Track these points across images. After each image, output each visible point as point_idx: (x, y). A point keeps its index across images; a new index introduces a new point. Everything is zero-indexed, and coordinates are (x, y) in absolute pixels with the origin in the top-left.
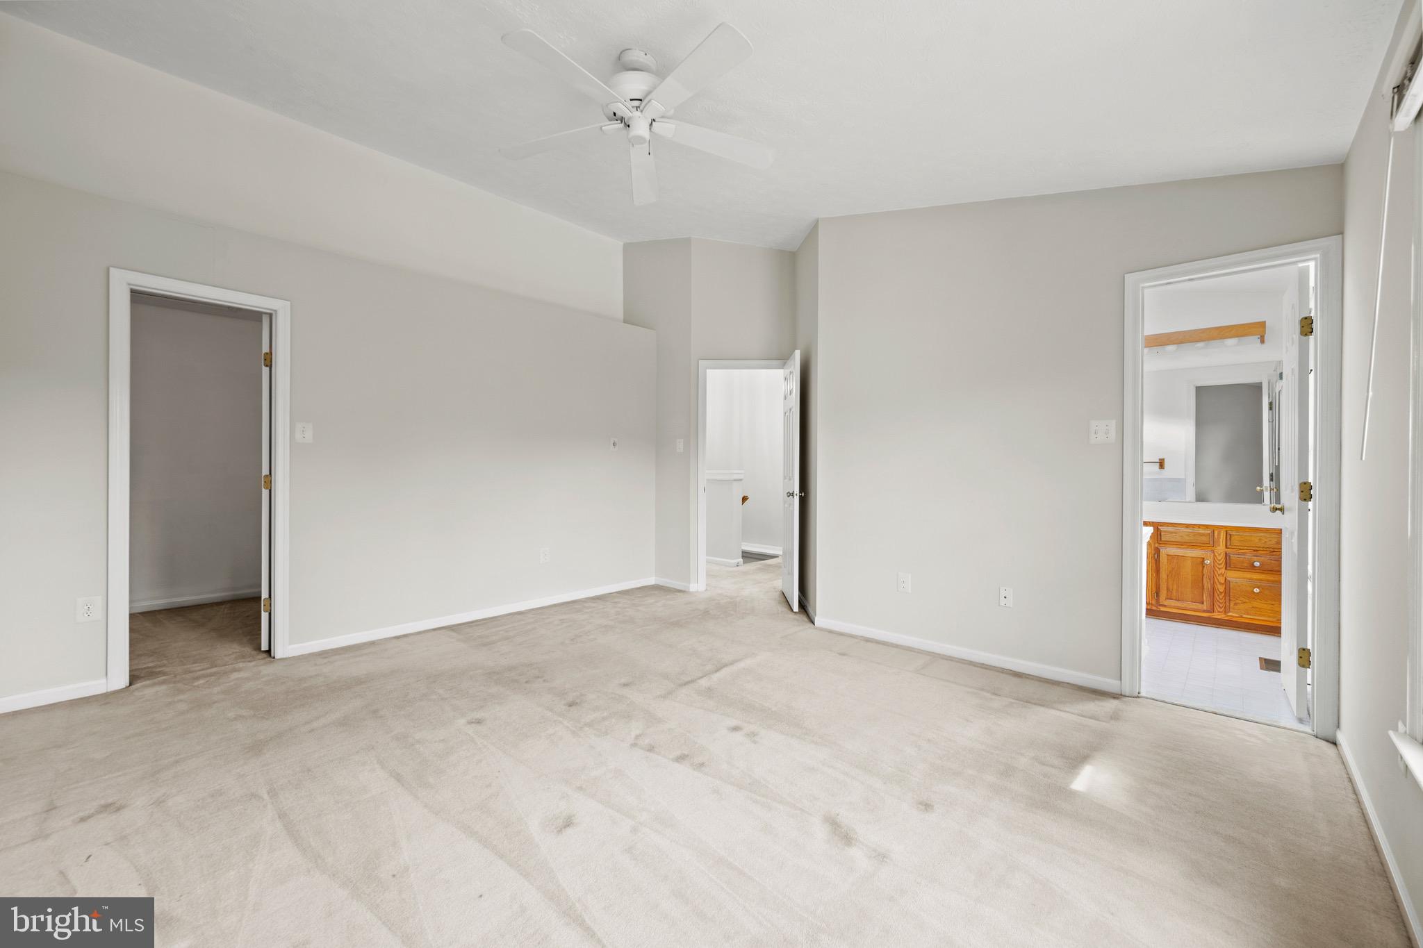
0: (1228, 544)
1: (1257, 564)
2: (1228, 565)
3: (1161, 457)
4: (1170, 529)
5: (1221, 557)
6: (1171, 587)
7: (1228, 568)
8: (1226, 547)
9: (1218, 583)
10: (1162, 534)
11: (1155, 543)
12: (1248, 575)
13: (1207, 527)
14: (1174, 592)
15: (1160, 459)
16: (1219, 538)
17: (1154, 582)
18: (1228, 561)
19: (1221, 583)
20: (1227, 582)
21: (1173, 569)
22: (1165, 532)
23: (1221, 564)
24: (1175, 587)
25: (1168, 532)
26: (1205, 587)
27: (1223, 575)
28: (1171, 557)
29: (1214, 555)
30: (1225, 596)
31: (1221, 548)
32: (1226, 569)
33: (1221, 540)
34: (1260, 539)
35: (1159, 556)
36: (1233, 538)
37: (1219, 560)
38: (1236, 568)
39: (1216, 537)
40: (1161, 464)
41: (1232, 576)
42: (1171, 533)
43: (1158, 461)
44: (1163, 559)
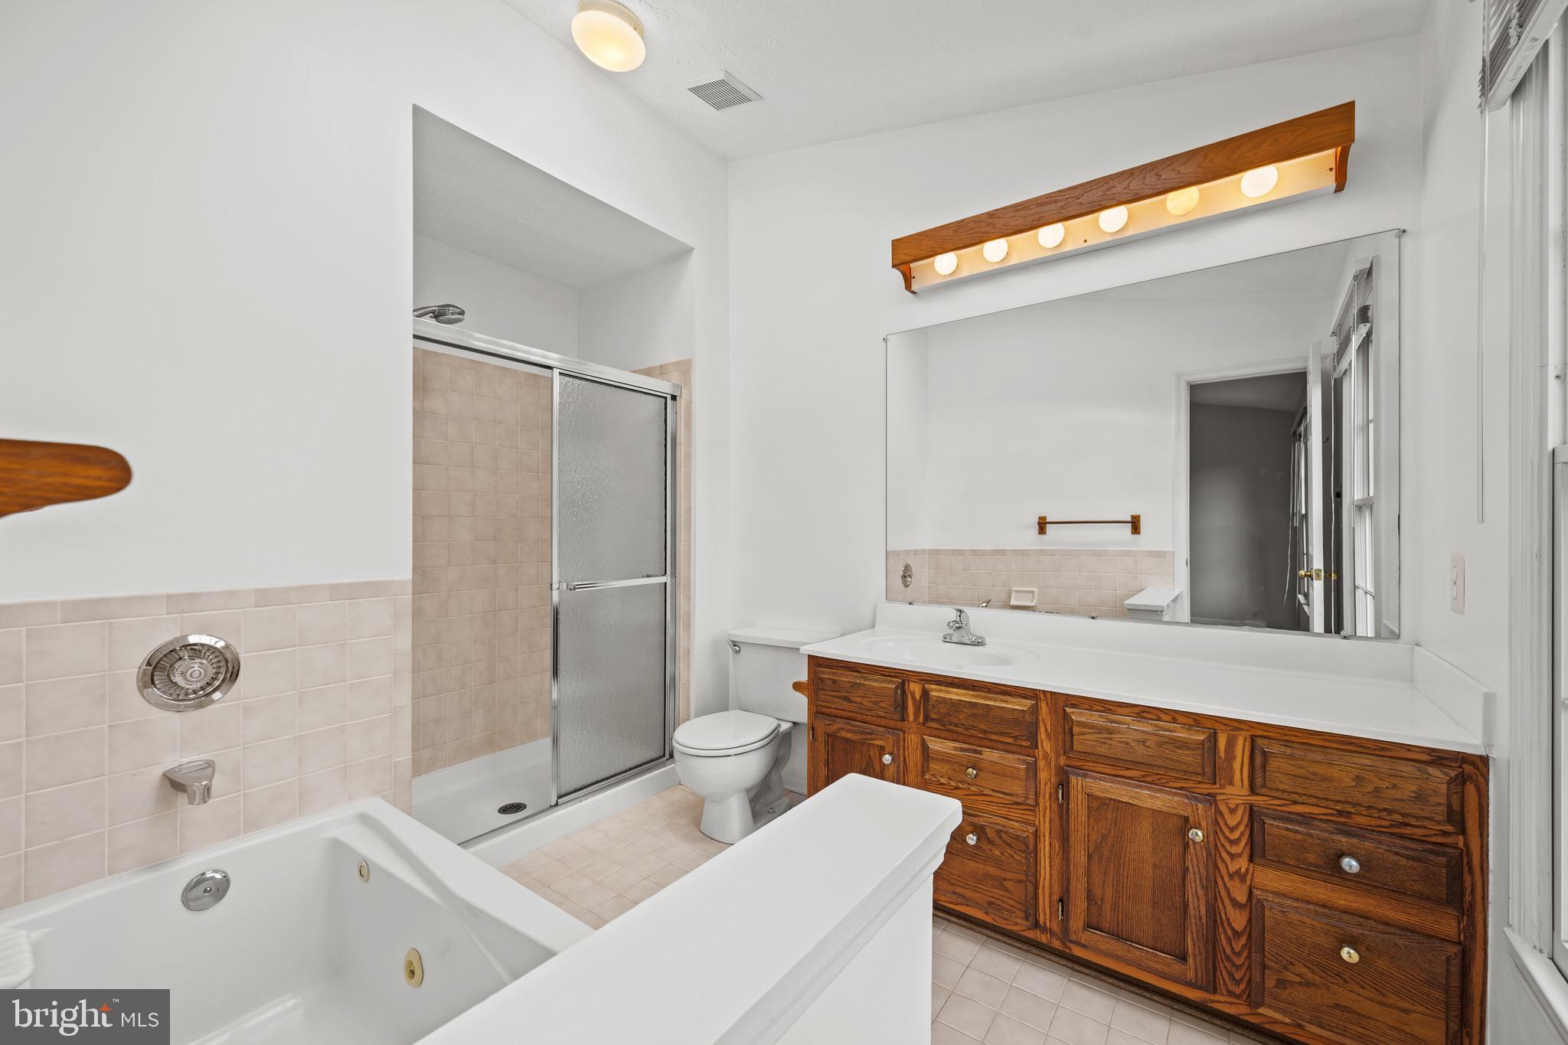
0: (1259, 781)
1: (1350, 864)
2: (1257, 851)
3: (1135, 513)
4: (1095, 718)
5: (1237, 819)
6: (1098, 892)
7: (1257, 860)
8: (1253, 790)
9: (1227, 901)
10: (1076, 730)
11: (1058, 756)
12: (1321, 891)
13: (1196, 720)
14: (1107, 907)
15: (1132, 517)
16: (1230, 757)
17: (1056, 867)
18: (1257, 838)
19: (1235, 903)
20: (1253, 905)
21: (1104, 837)
22: (1084, 725)
23: (1239, 839)
24: (1109, 892)
25: (1093, 727)
26: (1192, 911)
27: (1243, 878)
28: (1098, 805)
29: (1218, 812)
30: (1248, 945)
31: (1236, 792)
32: (1251, 860)
33: (1237, 766)
34: (1358, 779)
35: (1066, 796)
36: (1273, 764)
37: (1232, 830)
38: (1280, 864)
39: (1222, 754)
40: (1135, 524)
41: (1270, 879)
42: (1099, 730)
43: (1129, 519)
44: (1078, 807)
